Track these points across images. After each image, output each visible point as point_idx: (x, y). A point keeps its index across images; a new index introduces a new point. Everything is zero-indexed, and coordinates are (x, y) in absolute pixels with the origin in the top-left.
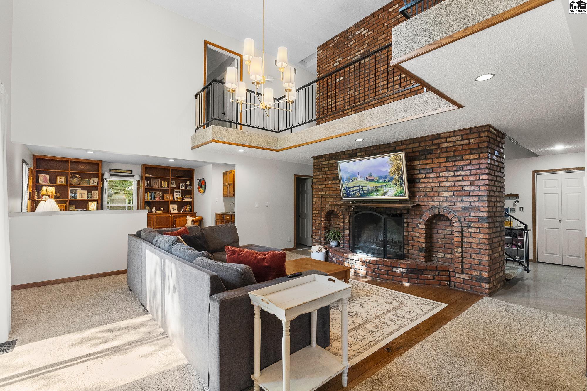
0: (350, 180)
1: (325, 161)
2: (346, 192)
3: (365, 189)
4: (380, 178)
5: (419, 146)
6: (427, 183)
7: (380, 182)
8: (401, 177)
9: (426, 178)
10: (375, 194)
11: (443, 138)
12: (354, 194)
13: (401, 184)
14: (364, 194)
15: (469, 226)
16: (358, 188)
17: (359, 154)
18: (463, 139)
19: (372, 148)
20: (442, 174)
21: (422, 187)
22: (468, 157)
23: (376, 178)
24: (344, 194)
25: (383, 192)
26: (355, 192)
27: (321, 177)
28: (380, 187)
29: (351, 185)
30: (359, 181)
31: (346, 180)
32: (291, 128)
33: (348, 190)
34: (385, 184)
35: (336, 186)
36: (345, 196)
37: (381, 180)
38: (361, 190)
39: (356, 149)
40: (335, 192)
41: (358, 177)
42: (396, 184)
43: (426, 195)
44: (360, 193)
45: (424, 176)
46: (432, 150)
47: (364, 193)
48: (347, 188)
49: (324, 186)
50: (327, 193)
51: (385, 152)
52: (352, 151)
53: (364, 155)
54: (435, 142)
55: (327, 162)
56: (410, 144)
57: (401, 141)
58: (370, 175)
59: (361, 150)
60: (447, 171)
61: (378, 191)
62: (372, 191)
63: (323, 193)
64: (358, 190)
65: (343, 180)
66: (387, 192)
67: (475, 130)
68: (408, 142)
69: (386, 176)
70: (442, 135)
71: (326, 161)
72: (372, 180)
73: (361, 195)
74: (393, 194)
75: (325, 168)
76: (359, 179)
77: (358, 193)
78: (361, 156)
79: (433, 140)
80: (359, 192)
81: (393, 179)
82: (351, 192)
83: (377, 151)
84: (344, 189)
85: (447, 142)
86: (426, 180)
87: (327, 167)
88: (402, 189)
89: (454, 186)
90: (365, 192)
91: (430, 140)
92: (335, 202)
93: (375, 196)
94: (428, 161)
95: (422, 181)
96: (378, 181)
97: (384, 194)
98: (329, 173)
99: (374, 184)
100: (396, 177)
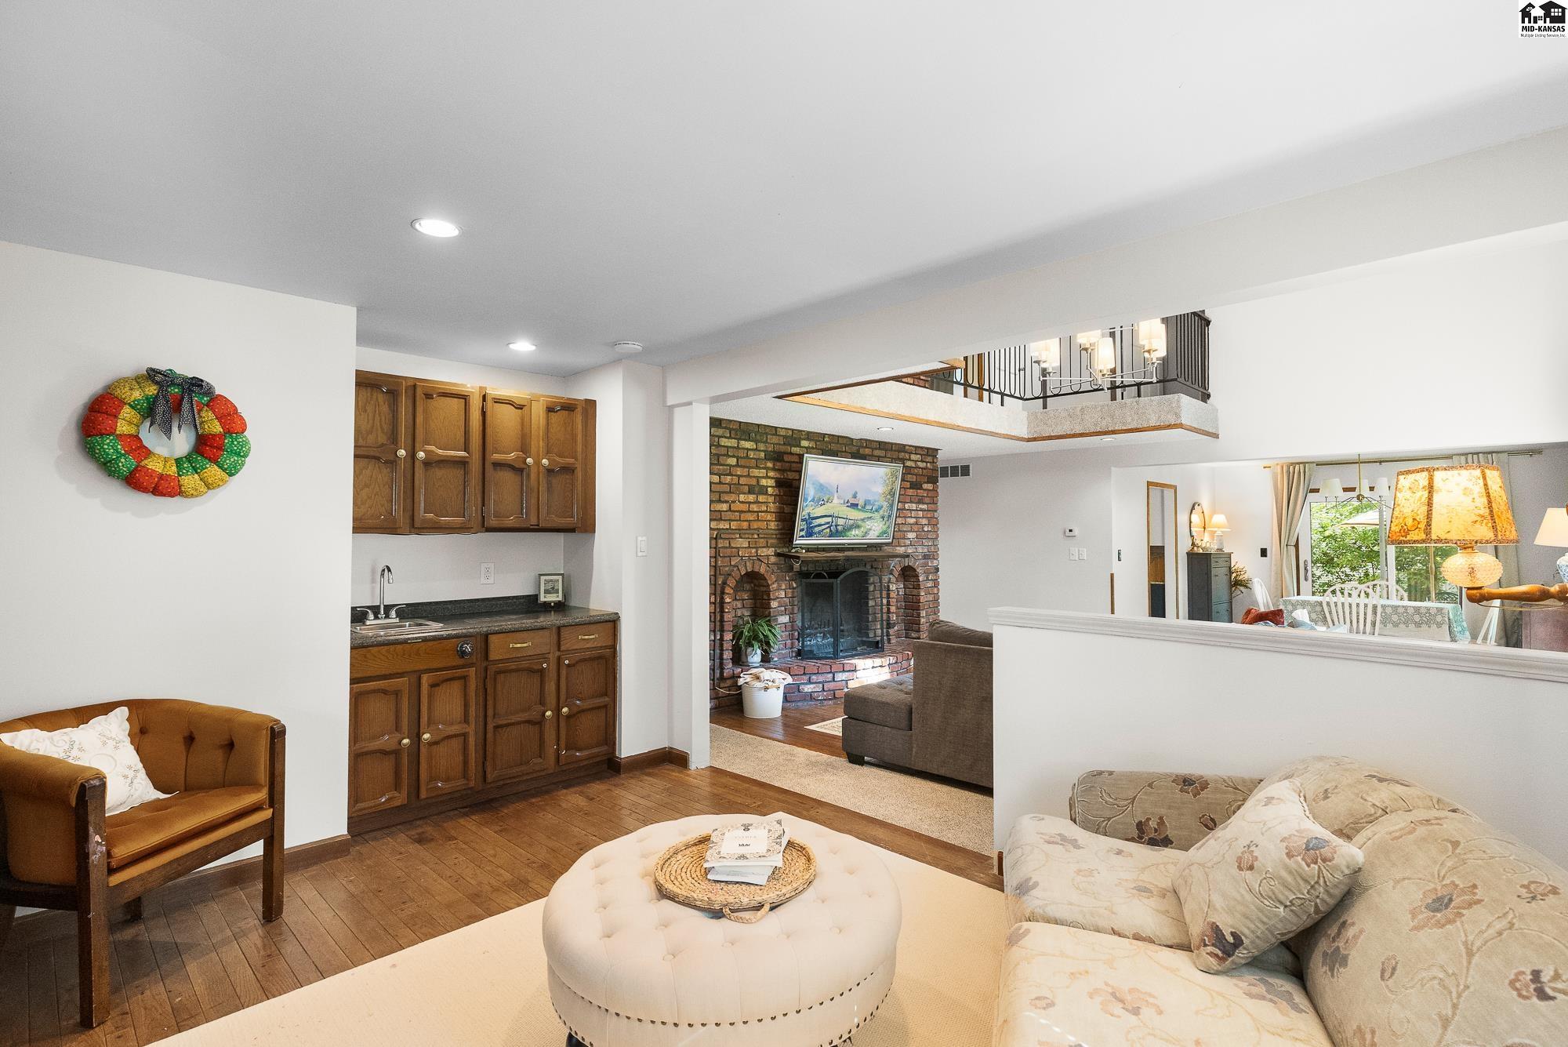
0: (819, 500)
1: (726, 437)
2: (806, 527)
3: (841, 522)
4: (866, 503)
7: (865, 512)
8: (892, 505)
10: (853, 533)
11: (906, 452)
12: (819, 532)
13: (890, 516)
15: (928, 579)
16: (829, 519)
18: (922, 461)
20: (907, 506)
22: (925, 486)
23: (861, 503)
24: (802, 530)
26: (824, 527)
28: (863, 520)
29: (818, 511)
30: (836, 507)
31: (813, 500)
33: (811, 523)
34: (869, 515)
35: (755, 510)
36: (803, 536)
37: (867, 507)
38: (834, 524)
40: (755, 525)
41: (836, 498)
42: (883, 518)
44: (831, 531)
47: (837, 531)
48: (810, 517)
49: (725, 507)
50: (734, 525)
54: (902, 455)
55: (733, 443)
56: (876, 449)
58: (855, 497)
60: (911, 502)
61: (858, 527)
62: (850, 528)
63: (724, 526)
64: (828, 523)
65: (806, 500)
66: (870, 529)
67: (930, 452)
68: (875, 445)
69: (875, 501)
70: (907, 447)
71: (730, 437)
72: (854, 506)
73: (831, 535)
74: (877, 533)
75: (728, 456)
76: (836, 501)
77: (828, 530)
79: (899, 451)
80: (829, 527)
81: (882, 507)
82: (816, 526)
84: (803, 520)
85: (910, 460)
87: (733, 456)
88: (889, 527)
89: (916, 524)
90: (839, 528)
91: (895, 451)
92: (754, 551)
93: (853, 538)
96: (864, 508)
97: (866, 533)
98: (739, 473)
99: (855, 515)
100: (885, 504)
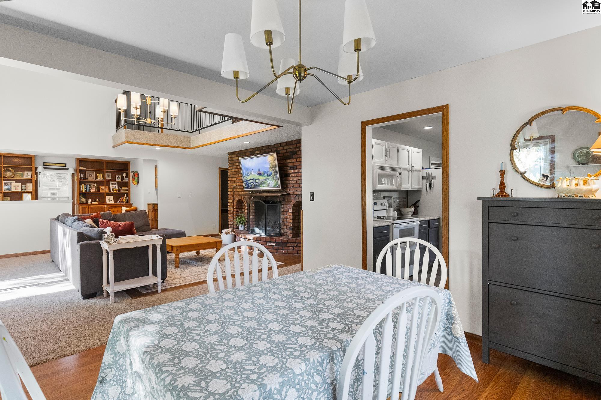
0: (248, 174)
3: (257, 181)
4: (265, 172)
5: (290, 148)
6: (294, 177)
7: (265, 176)
8: (276, 172)
9: (293, 173)
10: (263, 185)
12: (251, 186)
13: (276, 177)
14: (256, 186)
16: (253, 181)
17: (257, 152)
19: (264, 148)
21: (291, 180)
23: (262, 173)
24: (245, 185)
25: (267, 184)
26: (252, 184)
27: (233, 170)
28: (265, 180)
29: (249, 178)
30: (253, 176)
31: (246, 174)
32: (200, 130)
33: (247, 183)
34: (267, 177)
35: (242, 179)
36: (246, 187)
38: (255, 182)
39: (255, 148)
40: (242, 184)
41: (252, 171)
42: (273, 178)
43: (293, 186)
45: (292, 171)
46: (296, 151)
49: (235, 179)
50: (237, 184)
51: (271, 151)
52: (252, 150)
53: (259, 153)
57: (281, 143)
58: (259, 171)
59: (258, 149)
61: (264, 183)
62: (261, 183)
63: (235, 185)
64: (253, 182)
65: (244, 174)
66: (269, 184)
69: (268, 171)
72: (260, 174)
74: (273, 185)
75: (236, 163)
76: (253, 173)
77: (253, 185)
78: (258, 154)
80: (254, 184)
81: (272, 173)
82: (249, 184)
83: (267, 150)
84: (245, 182)
86: (293, 175)
88: (277, 182)
90: (257, 184)
92: (241, 193)
93: (263, 187)
94: (294, 160)
95: (291, 175)
96: (264, 175)
99: (261, 178)
100: (273, 172)
